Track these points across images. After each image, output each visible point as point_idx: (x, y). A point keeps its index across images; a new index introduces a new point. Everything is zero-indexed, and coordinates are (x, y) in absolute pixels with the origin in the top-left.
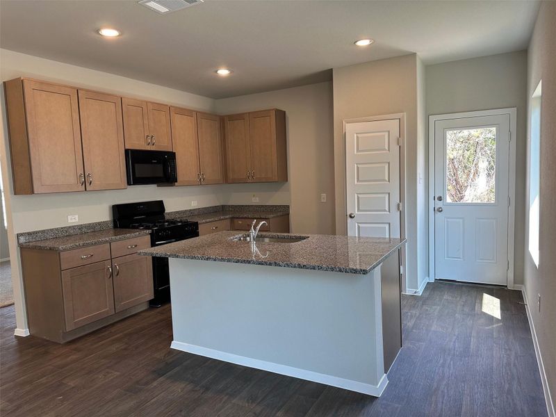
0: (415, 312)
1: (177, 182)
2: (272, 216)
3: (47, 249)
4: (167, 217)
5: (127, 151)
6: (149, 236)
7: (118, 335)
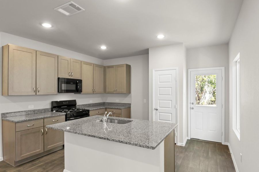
0: (182, 155)
1: (82, 92)
2: (123, 108)
3: (11, 122)
4: (77, 107)
5: (59, 79)
6: (65, 116)
7: (42, 164)
